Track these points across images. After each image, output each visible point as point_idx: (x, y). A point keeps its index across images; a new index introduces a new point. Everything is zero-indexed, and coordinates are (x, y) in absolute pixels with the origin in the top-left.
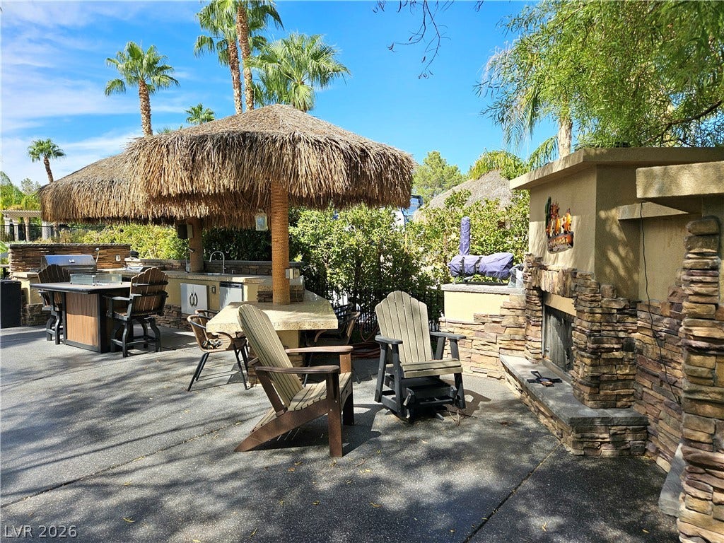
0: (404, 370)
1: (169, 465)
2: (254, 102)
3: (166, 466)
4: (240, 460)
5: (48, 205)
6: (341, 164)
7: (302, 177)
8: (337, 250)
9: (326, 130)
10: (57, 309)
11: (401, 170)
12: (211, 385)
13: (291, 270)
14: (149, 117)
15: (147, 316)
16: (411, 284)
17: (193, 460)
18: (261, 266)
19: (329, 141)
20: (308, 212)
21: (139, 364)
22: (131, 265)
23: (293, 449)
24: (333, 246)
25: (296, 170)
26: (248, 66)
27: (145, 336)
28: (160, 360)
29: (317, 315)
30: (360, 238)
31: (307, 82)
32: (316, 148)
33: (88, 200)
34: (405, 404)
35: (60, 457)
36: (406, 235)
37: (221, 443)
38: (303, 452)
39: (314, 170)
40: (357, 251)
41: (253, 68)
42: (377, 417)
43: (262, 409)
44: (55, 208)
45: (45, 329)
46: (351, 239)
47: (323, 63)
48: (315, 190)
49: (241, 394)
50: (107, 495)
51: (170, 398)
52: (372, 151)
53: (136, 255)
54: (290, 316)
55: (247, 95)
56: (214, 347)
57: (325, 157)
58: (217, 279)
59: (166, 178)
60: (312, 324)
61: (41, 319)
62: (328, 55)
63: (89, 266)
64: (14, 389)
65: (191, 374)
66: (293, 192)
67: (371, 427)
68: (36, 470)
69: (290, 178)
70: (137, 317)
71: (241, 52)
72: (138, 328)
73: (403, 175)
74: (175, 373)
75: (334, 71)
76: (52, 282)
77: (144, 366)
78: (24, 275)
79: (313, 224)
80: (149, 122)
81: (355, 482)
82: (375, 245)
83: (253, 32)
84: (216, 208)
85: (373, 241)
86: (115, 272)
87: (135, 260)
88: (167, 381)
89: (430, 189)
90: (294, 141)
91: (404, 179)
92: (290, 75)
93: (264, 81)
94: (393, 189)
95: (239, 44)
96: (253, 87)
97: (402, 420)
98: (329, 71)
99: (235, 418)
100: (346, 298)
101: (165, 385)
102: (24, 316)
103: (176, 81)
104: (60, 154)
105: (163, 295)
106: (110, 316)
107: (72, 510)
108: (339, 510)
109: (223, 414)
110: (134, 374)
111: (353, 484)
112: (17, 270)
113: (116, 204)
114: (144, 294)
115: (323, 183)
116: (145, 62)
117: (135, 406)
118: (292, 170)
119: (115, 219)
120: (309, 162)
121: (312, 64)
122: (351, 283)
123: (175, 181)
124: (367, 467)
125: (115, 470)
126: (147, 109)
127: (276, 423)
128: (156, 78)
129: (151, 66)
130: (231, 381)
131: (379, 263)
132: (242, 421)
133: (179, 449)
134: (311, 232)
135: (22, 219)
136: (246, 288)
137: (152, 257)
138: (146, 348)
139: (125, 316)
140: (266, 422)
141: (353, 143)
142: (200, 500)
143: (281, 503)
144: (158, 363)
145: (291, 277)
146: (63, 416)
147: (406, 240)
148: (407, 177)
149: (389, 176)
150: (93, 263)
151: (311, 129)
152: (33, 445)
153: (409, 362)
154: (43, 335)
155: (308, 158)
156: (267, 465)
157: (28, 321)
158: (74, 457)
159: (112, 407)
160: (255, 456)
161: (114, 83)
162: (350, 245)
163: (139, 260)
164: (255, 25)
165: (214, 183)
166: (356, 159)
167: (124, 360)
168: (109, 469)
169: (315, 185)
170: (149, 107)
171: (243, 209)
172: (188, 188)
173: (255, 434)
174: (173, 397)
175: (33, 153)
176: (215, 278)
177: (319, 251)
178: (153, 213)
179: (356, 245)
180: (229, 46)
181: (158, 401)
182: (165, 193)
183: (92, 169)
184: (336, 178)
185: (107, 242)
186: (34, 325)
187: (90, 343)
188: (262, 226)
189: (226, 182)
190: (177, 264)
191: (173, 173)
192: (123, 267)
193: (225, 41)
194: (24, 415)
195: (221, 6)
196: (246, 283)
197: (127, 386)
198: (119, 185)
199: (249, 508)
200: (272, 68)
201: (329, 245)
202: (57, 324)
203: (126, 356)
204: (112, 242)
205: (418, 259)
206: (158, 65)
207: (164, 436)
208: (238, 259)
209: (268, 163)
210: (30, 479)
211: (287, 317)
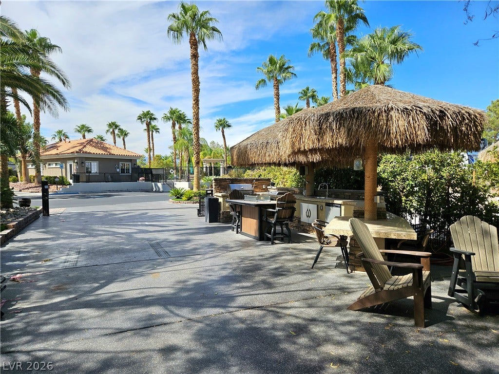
0: (476, 275)
1: (309, 309)
2: (346, 81)
3: (307, 309)
4: (352, 315)
5: (235, 157)
6: (424, 123)
7: (393, 134)
8: (411, 183)
9: (412, 100)
10: (238, 214)
11: (474, 123)
12: (325, 268)
13: (378, 197)
14: (278, 99)
15: (284, 221)
16: (478, 211)
17: (322, 309)
18: (352, 194)
19: (414, 108)
20: (389, 156)
21: (281, 249)
22: (271, 190)
23: (387, 316)
24: (408, 180)
25: (389, 130)
26: (344, 57)
27: (282, 233)
28: (292, 249)
29: (399, 229)
30: (432, 175)
31: (387, 61)
32: (404, 114)
33: (255, 154)
34: (476, 300)
35: (252, 293)
36: (474, 172)
37: (338, 303)
38: (394, 319)
39: (402, 129)
40: (428, 184)
41: (347, 58)
42: (451, 307)
43: (361, 288)
44: (238, 158)
45: (231, 225)
46: (424, 175)
47: (400, 46)
48: (402, 142)
49: (345, 276)
50: (280, 317)
51: (302, 271)
52: (449, 111)
53: (273, 184)
54: (379, 228)
55: (341, 77)
56: (327, 244)
57: (411, 118)
58: (324, 201)
59: (304, 140)
60: (396, 235)
61: (228, 219)
62: (403, 39)
63: (249, 191)
64: (223, 255)
65: (313, 259)
66: (386, 144)
67: (446, 313)
68: (242, 298)
69: (384, 135)
70: (279, 222)
71: (338, 50)
72: (278, 228)
73: (476, 127)
74: (302, 257)
75: (408, 49)
76: (235, 199)
77: (284, 251)
78: (220, 194)
79: (392, 165)
80: (278, 102)
81: (435, 345)
82: (445, 179)
83: (347, 34)
84: (326, 156)
85: (443, 177)
86: (263, 194)
87: (273, 187)
88: (298, 261)
89: (493, 131)
90: (389, 110)
91: (477, 130)
92: (373, 59)
93: (354, 66)
94: (466, 138)
95: (337, 44)
96: (346, 70)
97: (473, 312)
98: (404, 50)
99: (344, 290)
100: (418, 219)
101: (298, 264)
102: (220, 217)
103: (295, 75)
104: (229, 126)
105: (294, 209)
106: (265, 219)
107: (263, 321)
108: (426, 360)
109: (336, 286)
110: (280, 255)
111: (434, 346)
112: (217, 192)
113: (269, 156)
114: (283, 208)
115: (409, 138)
116: (278, 66)
117: (284, 273)
118: (385, 130)
119: (262, 164)
120: (398, 124)
121: (391, 48)
122: (422, 208)
123: (309, 141)
124: (446, 338)
125: (281, 305)
126: (278, 95)
127: (376, 296)
128: (284, 75)
129: (281, 68)
130: (336, 267)
131: (448, 194)
132: (349, 293)
133: (313, 301)
134: (390, 170)
135: (211, 163)
136: (343, 207)
137: (282, 186)
138: (283, 240)
139: (273, 221)
140: (368, 295)
141: (434, 107)
142: (332, 332)
143: (383, 346)
144: (291, 250)
145: (378, 202)
146: (248, 272)
147: (474, 175)
148: (479, 128)
149: (464, 128)
150: (252, 189)
151: (401, 101)
152: (238, 285)
153: (480, 270)
154: (230, 228)
155: (398, 120)
156: (369, 321)
157: (221, 220)
158: (258, 294)
159: (272, 272)
160: (361, 315)
161: (260, 82)
162: (423, 180)
163: (275, 188)
164: (349, 28)
165: (333, 141)
166: (436, 118)
167: (271, 246)
168: (277, 304)
169: (403, 139)
170: (279, 93)
171: (343, 156)
172: (317, 145)
173: (361, 301)
174: (303, 271)
175: (217, 127)
176: (323, 200)
177: (396, 184)
178: (289, 160)
179: (428, 179)
180: (330, 46)
181: (296, 272)
182: (302, 149)
183: (256, 136)
184: (419, 133)
185: (257, 177)
186: (224, 222)
187: (254, 234)
188: (358, 167)
189: (340, 141)
190: (297, 190)
191: (307, 137)
192: (266, 191)
193: (328, 43)
194: (230, 269)
195: (327, 22)
196: (343, 205)
197: (277, 261)
198: (271, 144)
199: (362, 344)
200: (360, 56)
201: (404, 180)
202: (237, 222)
203: (273, 243)
204: (259, 177)
205: (485, 191)
206: (285, 67)
207: (303, 292)
208: (335, 188)
209: (369, 126)
210: (241, 301)
211: (377, 228)
